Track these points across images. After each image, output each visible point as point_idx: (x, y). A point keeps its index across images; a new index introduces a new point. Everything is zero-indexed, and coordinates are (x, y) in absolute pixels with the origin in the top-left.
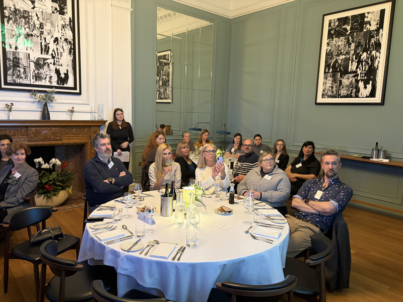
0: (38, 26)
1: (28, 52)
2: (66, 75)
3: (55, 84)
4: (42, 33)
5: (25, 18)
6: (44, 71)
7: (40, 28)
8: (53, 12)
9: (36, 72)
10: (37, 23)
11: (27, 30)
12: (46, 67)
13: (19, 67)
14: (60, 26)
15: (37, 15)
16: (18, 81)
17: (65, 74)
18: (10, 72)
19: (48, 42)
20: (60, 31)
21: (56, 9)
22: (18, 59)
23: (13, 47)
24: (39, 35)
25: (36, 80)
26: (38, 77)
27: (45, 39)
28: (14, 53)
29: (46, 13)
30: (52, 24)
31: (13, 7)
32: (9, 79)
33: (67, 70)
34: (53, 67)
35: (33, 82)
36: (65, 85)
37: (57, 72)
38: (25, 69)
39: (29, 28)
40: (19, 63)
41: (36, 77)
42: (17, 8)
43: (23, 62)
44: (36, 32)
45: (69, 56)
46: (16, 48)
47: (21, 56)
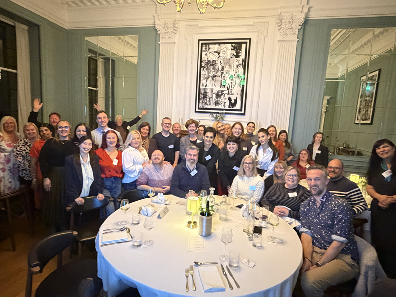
0: (220, 69)
1: (212, 87)
2: (236, 101)
3: (227, 108)
4: (222, 73)
5: (213, 65)
6: (221, 99)
7: (222, 70)
8: (231, 58)
9: (216, 100)
10: (220, 67)
11: (214, 73)
12: (223, 96)
13: (206, 97)
14: (235, 66)
15: (220, 62)
16: (205, 107)
17: (234, 100)
18: (201, 101)
19: (225, 79)
20: (235, 70)
21: (234, 55)
22: (207, 92)
23: (205, 85)
24: (220, 75)
25: (216, 105)
26: (217, 103)
27: (224, 77)
28: (205, 89)
29: (226, 59)
30: (230, 66)
31: (207, 60)
32: (201, 106)
33: (237, 98)
34: (227, 96)
35: (214, 107)
36: (234, 108)
37: (230, 99)
38: (210, 99)
39: (215, 71)
40: (206, 95)
41: (216, 103)
42: (209, 60)
43: (209, 94)
44: (219, 73)
45: (239, 87)
46: (206, 86)
47: (209, 91)
